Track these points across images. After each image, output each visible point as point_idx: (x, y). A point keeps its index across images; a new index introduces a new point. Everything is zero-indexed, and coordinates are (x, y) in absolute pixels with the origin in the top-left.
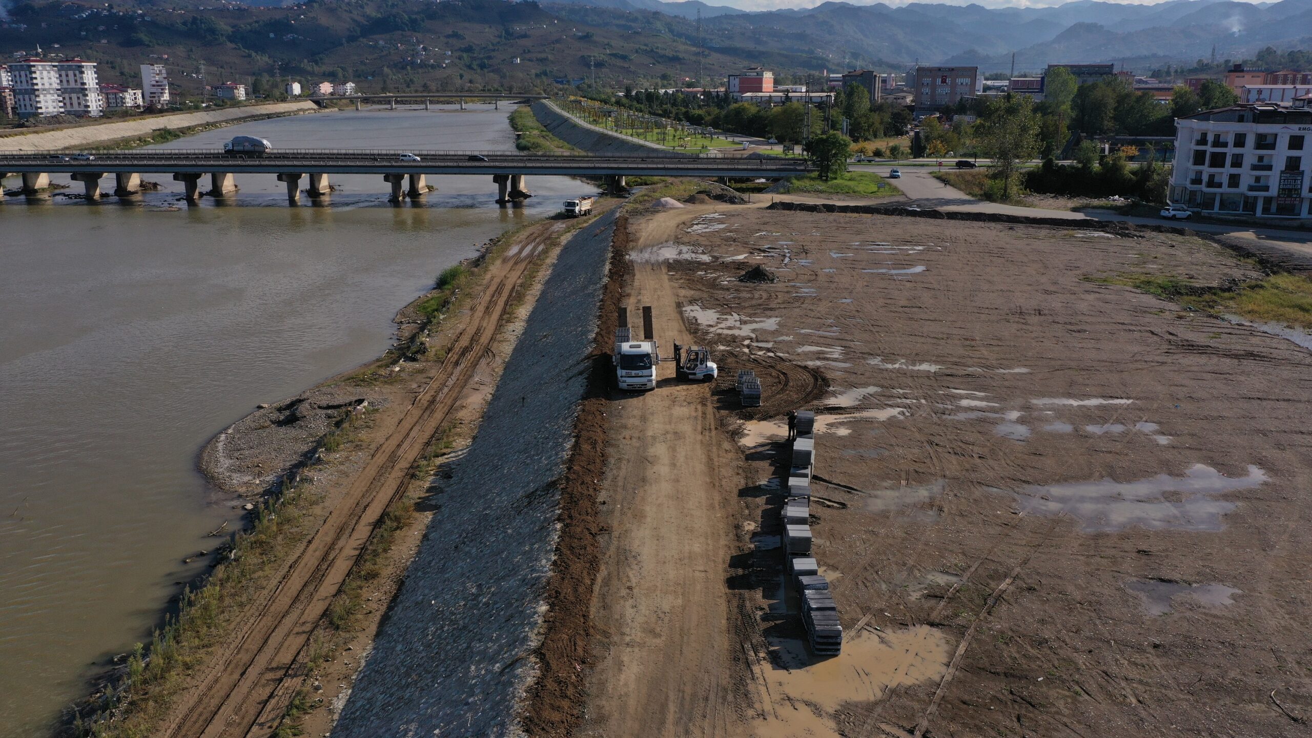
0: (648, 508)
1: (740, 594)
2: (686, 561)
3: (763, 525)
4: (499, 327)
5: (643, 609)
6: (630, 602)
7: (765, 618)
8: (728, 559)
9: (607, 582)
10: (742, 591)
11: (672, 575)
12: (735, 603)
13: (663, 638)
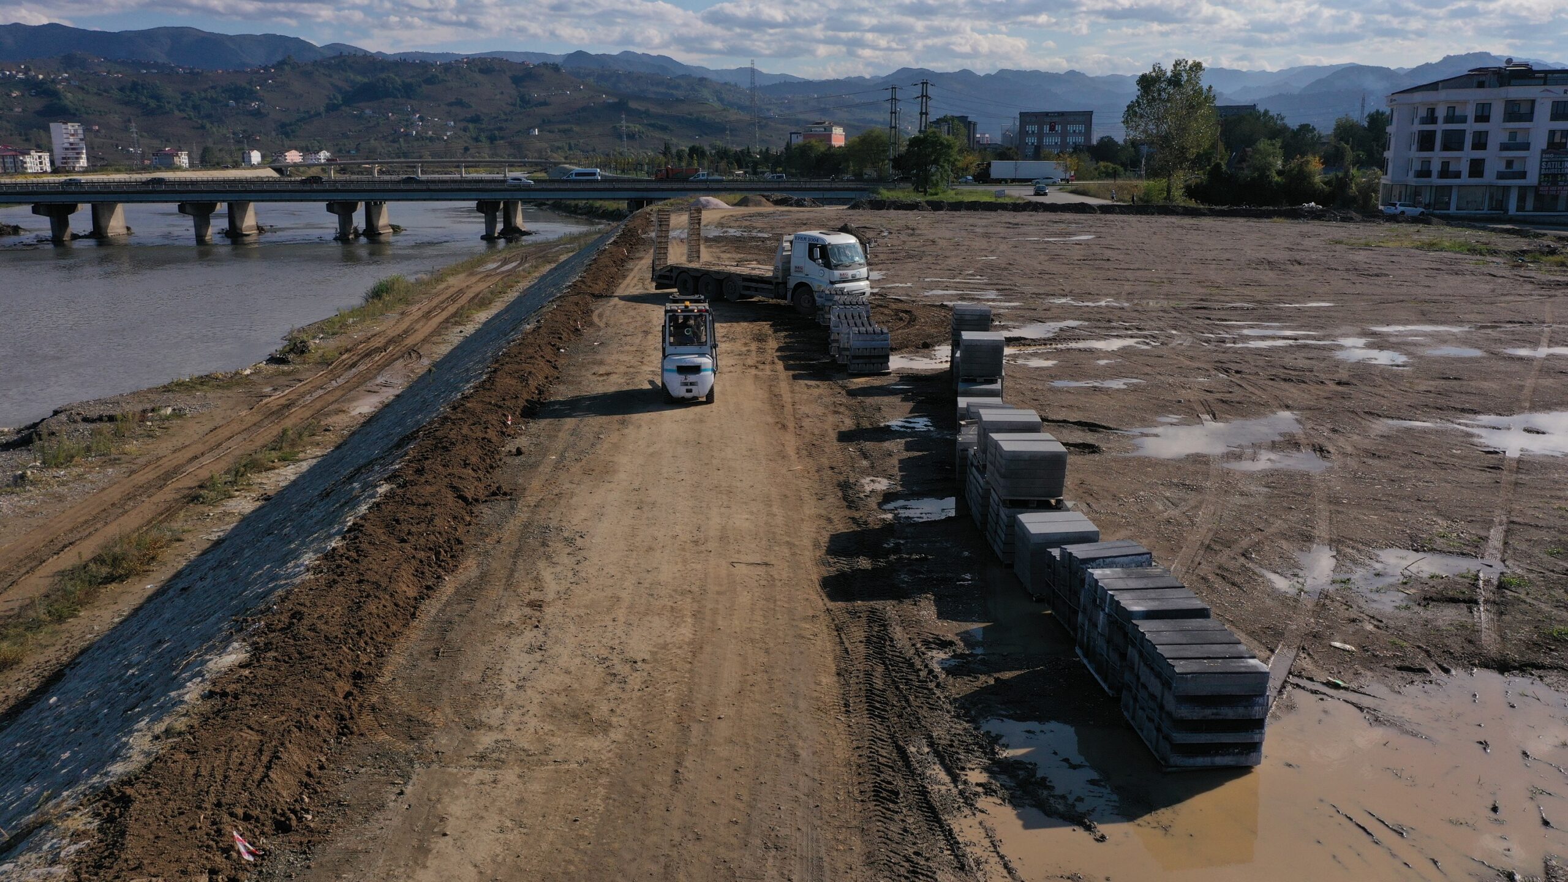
0: (623, 460)
1: (873, 611)
2: (712, 545)
3: (905, 481)
4: (438, 331)
5: (564, 654)
6: (530, 636)
7: (959, 668)
8: (824, 539)
9: (468, 595)
10: (878, 604)
11: (668, 571)
12: (857, 633)
13: (617, 735)
